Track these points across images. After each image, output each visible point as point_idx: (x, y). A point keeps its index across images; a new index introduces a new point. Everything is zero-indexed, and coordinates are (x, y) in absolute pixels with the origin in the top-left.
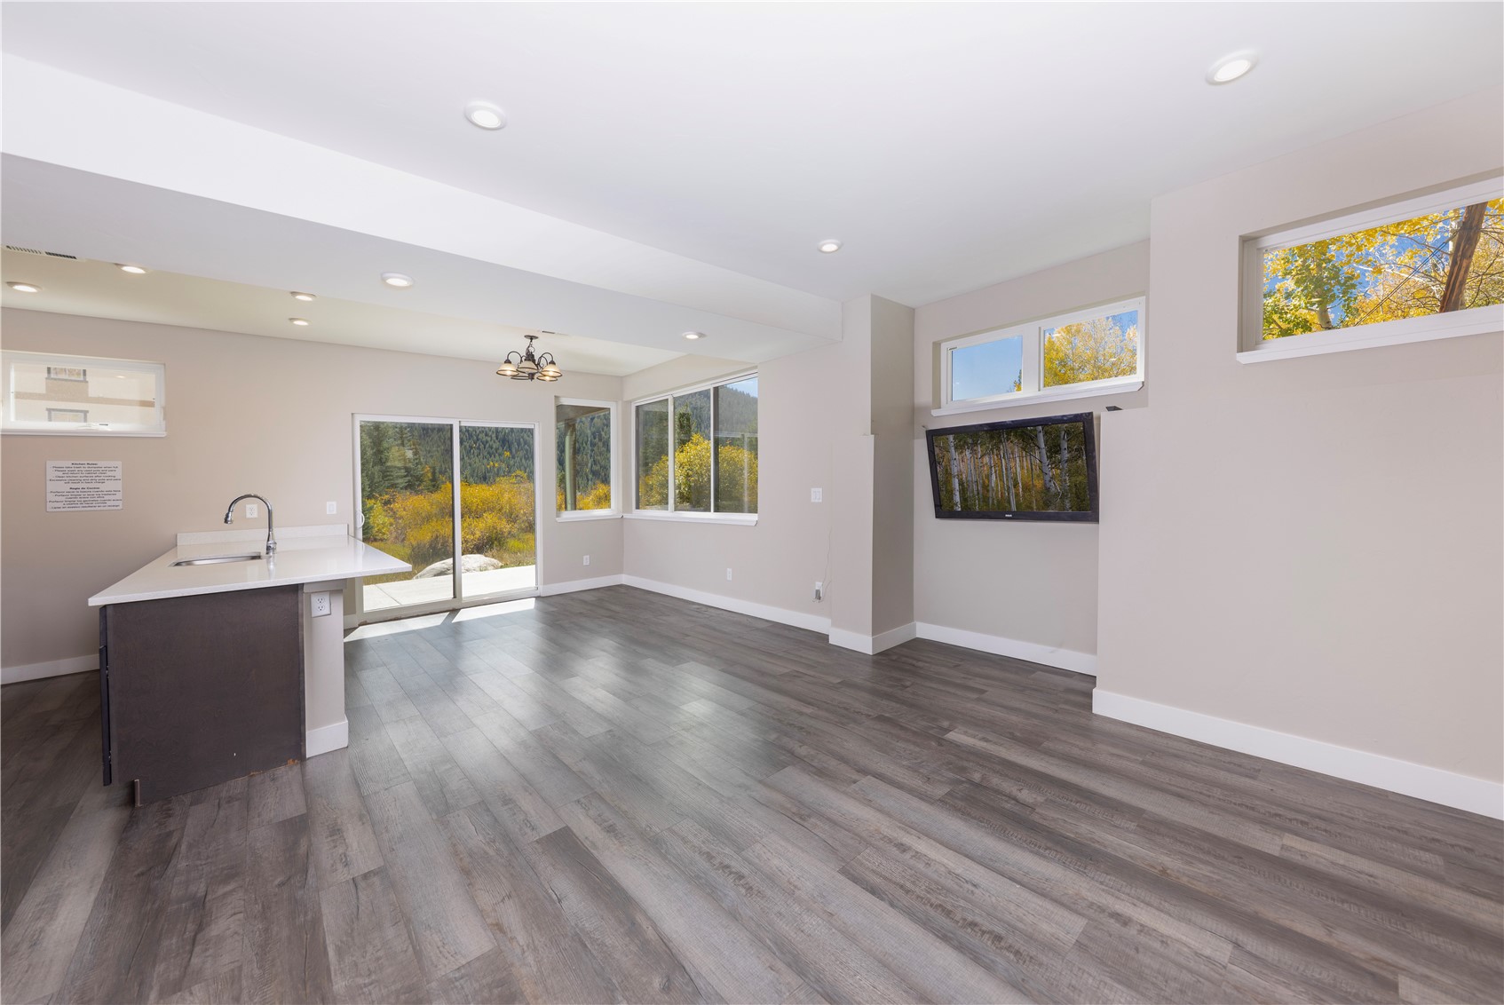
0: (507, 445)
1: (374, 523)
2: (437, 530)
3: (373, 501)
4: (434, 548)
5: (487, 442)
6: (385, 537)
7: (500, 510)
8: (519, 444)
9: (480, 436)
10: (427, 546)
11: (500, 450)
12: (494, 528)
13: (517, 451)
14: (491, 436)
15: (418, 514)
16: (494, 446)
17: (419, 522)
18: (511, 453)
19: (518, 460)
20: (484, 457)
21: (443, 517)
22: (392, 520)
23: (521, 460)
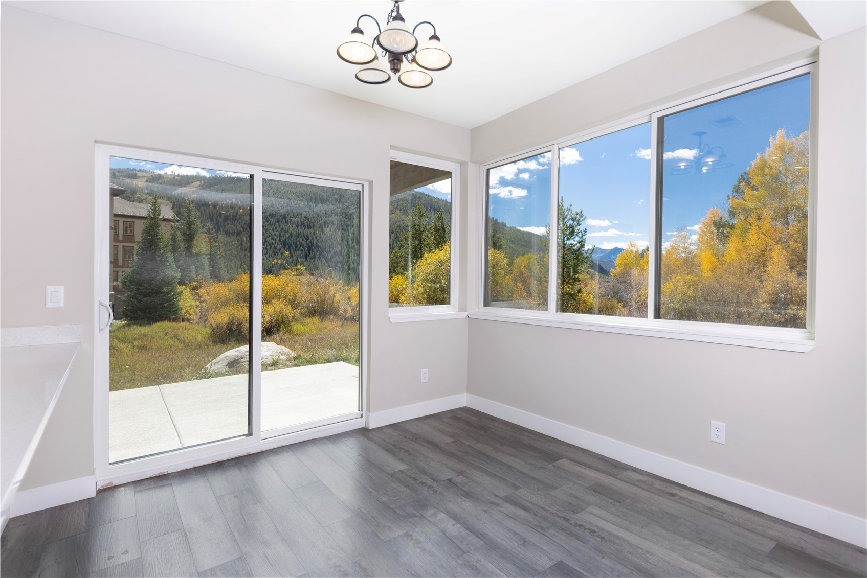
0: (287, 246)
1: (183, 305)
2: (233, 314)
3: (184, 287)
4: (230, 330)
5: (273, 244)
6: (192, 317)
7: (286, 297)
8: (296, 246)
9: (268, 240)
10: (225, 327)
11: (282, 251)
12: (281, 313)
13: (294, 251)
14: (276, 240)
15: (219, 299)
16: (278, 247)
17: (219, 305)
18: (290, 252)
19: (295, 258)
20: (270, 256)
21: (238, 302)
22: (198, 303)
23: (297, 258)
